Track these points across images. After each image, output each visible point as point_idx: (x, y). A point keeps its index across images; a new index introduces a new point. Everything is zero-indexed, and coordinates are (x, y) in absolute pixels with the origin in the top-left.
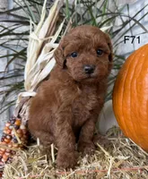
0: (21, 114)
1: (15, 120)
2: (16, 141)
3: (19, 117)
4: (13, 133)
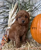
0: (7, 33)
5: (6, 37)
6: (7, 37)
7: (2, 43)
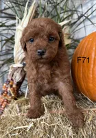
0: (13, 78)
1: (9, 82)
2: (11, 95)
3: (12, 79)
4: (9, 89)
5: (11, 86)
6: (14, 86)
7: (3, 102)
